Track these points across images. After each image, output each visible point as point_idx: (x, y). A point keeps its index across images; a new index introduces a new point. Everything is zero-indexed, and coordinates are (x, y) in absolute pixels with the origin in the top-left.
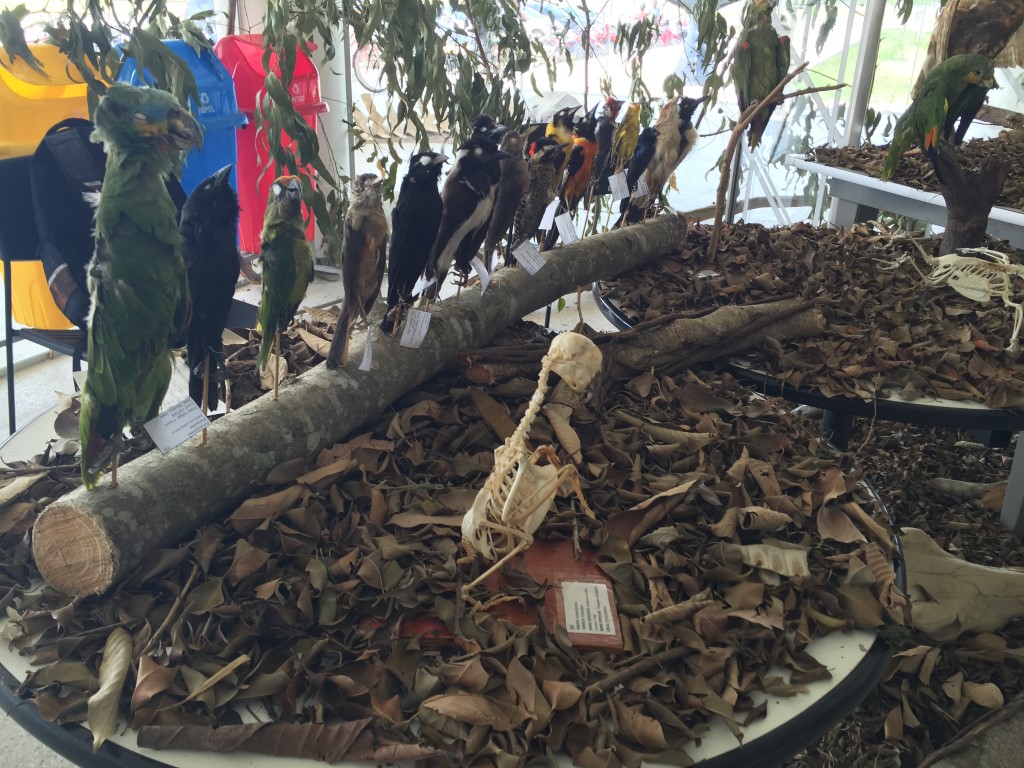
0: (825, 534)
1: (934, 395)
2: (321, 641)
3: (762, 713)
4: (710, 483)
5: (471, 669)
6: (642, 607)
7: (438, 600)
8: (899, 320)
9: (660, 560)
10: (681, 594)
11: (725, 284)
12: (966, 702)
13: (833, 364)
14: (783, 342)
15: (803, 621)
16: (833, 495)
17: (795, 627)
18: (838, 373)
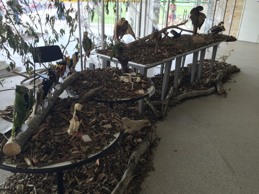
0: (113, 122)
1: (123, 98)
2: (55, 151)
3: (110, 143)
4: (97, 119)
5: (76, 148)
6: (93, 136)
7: (67, 142)
8: (117, 87)
9: (93, 130)
10: (97, 133)
11: (90, 84)
12: (137, 142)
13: (109, 96)
14: (101, 94)
15: (112, 133)
16: (113, 116)
17: (111, 134)
18: (110, 97)
